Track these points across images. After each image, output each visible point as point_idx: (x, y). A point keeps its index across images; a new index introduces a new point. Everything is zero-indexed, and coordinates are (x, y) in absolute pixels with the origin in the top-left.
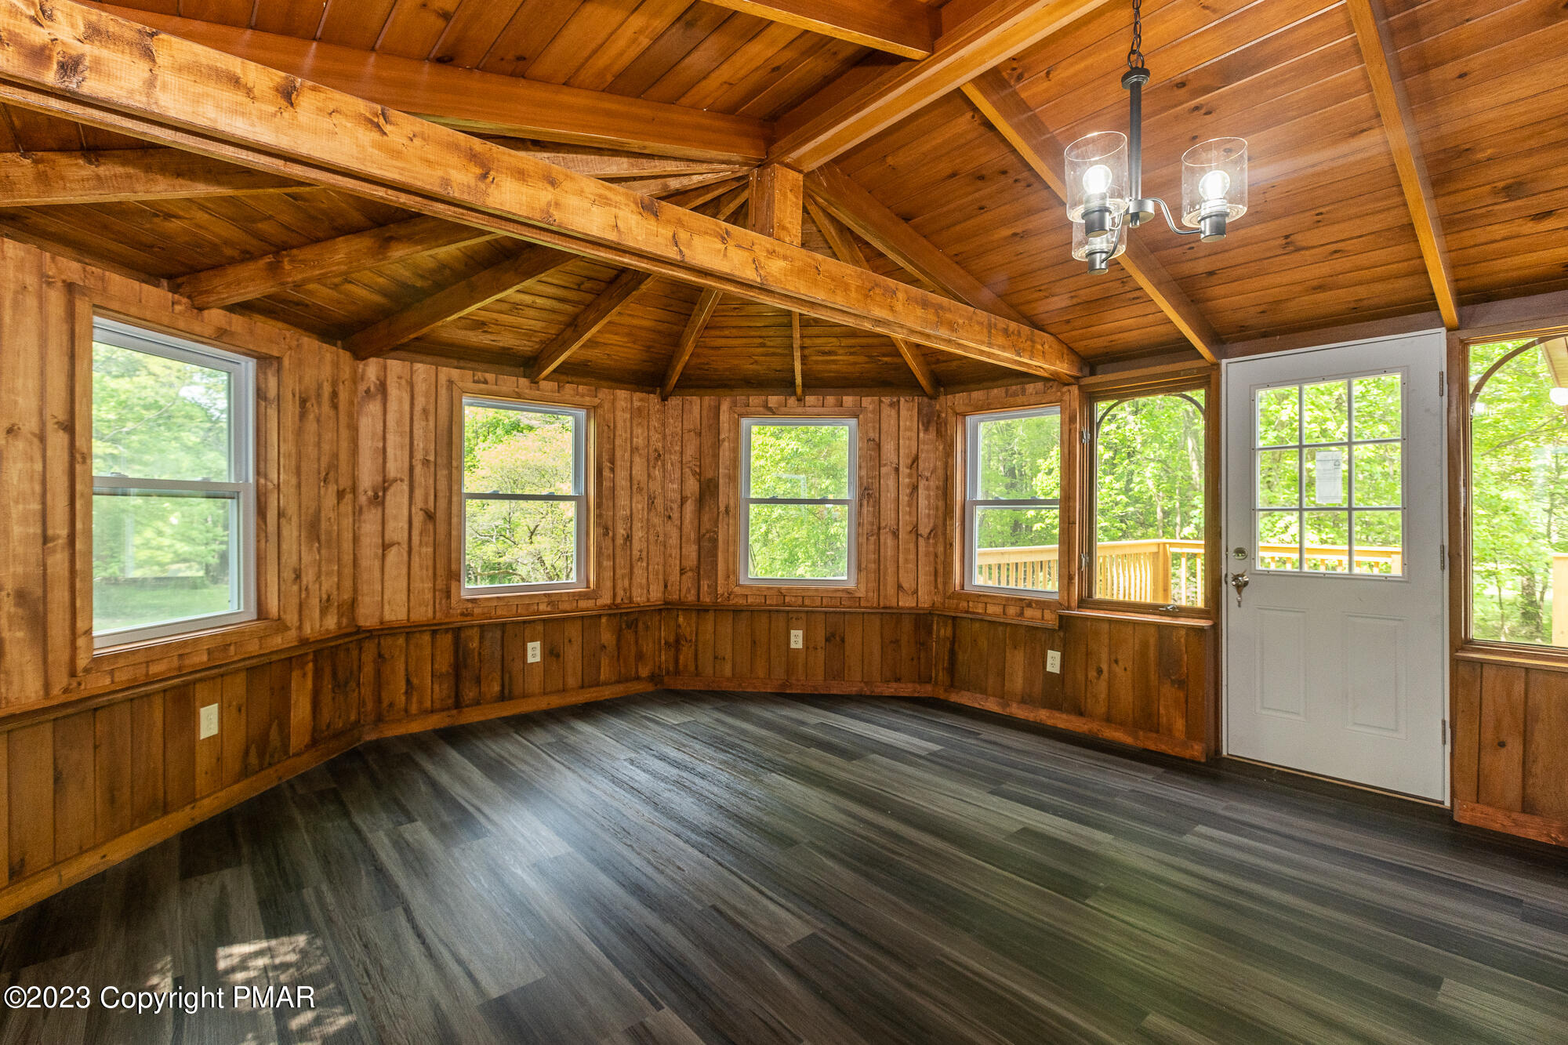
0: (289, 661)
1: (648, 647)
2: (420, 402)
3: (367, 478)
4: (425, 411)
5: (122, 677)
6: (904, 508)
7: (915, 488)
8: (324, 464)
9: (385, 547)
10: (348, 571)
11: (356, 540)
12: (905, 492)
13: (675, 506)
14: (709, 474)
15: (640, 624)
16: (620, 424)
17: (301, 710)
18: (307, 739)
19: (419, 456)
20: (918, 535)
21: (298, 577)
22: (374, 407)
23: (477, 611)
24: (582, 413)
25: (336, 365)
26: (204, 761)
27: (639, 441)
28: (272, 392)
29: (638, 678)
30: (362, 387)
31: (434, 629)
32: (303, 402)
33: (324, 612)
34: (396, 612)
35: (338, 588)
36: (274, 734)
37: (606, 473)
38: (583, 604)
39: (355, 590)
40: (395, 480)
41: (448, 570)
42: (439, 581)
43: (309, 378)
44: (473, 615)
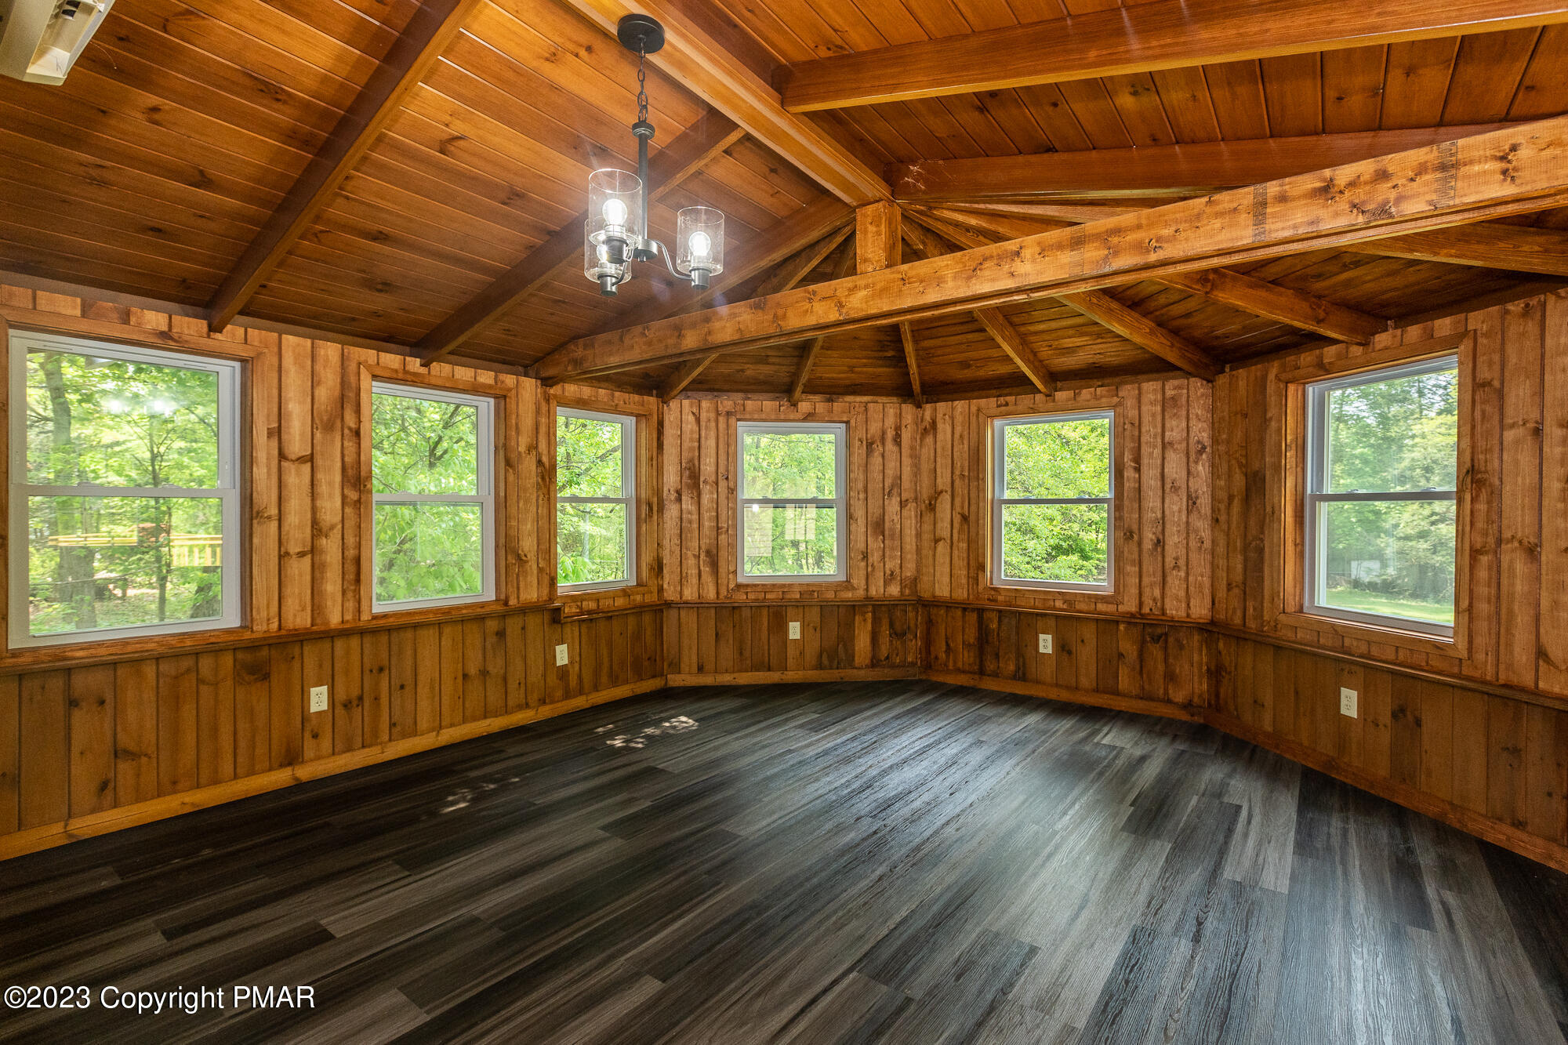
0: (853, 608)
1: (1182, 668)
2: (958, 430)
3: (925, 491)
4: (962, 439)
5: (752, 596)
8: (889, 483)
9: (937, 541)
13: (1222, 507)
14: (1256, 466)
15: (1171, 640)
16: (1147, 419)
17: (862, 642)
18: (867, 661)
19: (957, 472)
21: (865, 557)
22: (929, 440)
23: (1000, 598)
25: (899, 416)
26: (791, 652)
28: (853, 444)
29: (1169, 701)
30: (920, 427)
31: (965, 608)
33: (886, 583)
34: (943, 591)
35: (901, 567)
36: (841, 650)
37: (1129, 473)
38: (1101, 607)
39: (915, 571)
40: (942, 492)
41: (978, 561)
42: (971, 571)
43: (875, 428)
44: (995, 601)
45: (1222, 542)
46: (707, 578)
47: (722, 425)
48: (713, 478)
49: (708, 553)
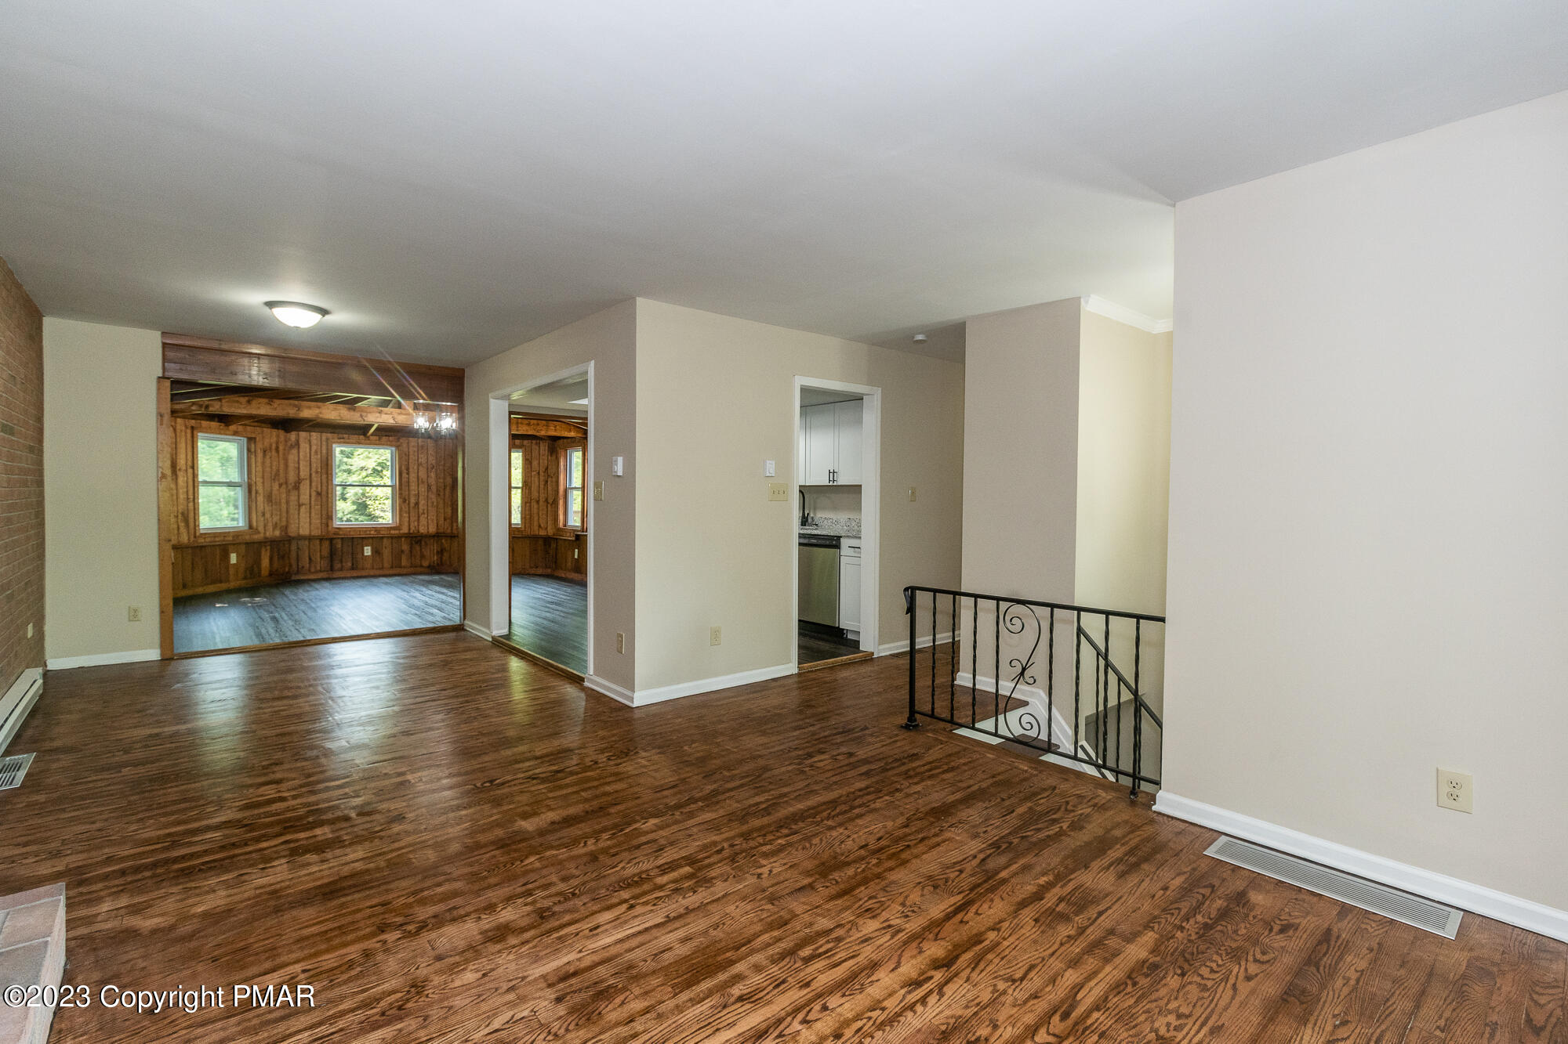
0: (262, 543)
1: (427, 552)
2: (314, 448)
3: (292, 477)
4: (316, 452)
5: (208, 540)
6: (542, 491)
7: (547, 482)
8: (273, 473)
9: (300, 506)
10: (284, 514)
11: (288, 502)
12: (542, 483)
15: (422, 542)
16: (411, 453)
17: (265, 562)
18: (268, 570)
19: (313, 470)
20: (548, 503)
21: (264, 515)
22: (294, 451)
23: (341, 532)
24: (394, 449)
25: (278, 436)
26: (232, 571)
27: (423, 460)
28: (253, 450)
29: (421, 566)
30: (289, 444)
31: (321, 539)
32: (265, 451)
33: (274, 529)
34: (304, 531)
35: (280, 520)
36: (256, 569)
37: (405, 475)
38: (393, 532)
39: (287, 521)
40: (304, 479)
41: (328, 514)
42: (323, 520)
43: (266, 443)
44: (338, 534)
45: (441, 502)
46: (183, 530)
47: (189, 435)
48: (184, 468)
49: (183, 514)
